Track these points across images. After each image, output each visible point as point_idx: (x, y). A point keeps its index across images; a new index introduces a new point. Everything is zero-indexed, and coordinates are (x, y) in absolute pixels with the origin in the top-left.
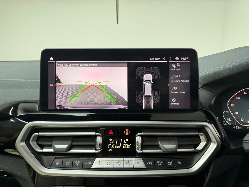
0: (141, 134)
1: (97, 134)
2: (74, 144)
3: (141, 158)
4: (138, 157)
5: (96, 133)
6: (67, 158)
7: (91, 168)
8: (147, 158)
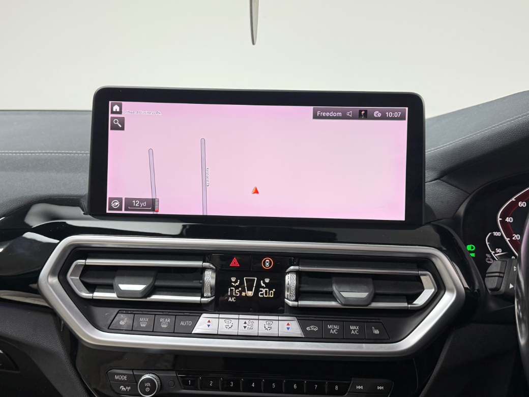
0: (297, 268)
1: (206, 264)
2: (158, 283)
3: (295, 318)
4: (288, 314)
5: (204, 264)
6: (142, 311)
7: (191, 333)
8: (307, 318)
